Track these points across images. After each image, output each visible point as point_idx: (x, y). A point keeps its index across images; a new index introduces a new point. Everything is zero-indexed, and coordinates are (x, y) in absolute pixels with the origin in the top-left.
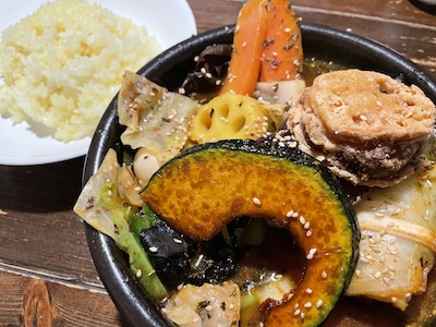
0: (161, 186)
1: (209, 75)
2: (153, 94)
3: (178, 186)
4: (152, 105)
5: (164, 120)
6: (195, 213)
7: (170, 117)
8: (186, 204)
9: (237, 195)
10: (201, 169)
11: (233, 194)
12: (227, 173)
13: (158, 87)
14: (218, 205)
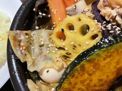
0: (70, 83)
1: (44, 14)
2: (27, 37)
3: (81, 79)
4: (30, 42)
5: (40, 46)
6: (95, 86)
7: (42, 43)
8: (89, 84)
9: (118, 67)
10: (93, 64)
11: (115, 67)
12: (109, 59)
13: (27, 32)
14: (108, 76)
